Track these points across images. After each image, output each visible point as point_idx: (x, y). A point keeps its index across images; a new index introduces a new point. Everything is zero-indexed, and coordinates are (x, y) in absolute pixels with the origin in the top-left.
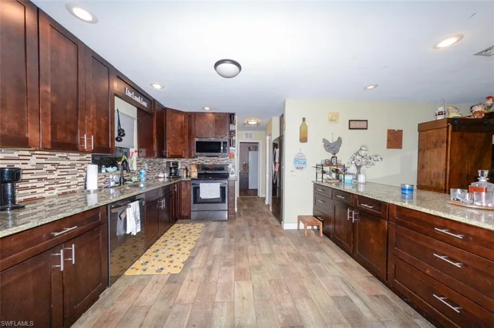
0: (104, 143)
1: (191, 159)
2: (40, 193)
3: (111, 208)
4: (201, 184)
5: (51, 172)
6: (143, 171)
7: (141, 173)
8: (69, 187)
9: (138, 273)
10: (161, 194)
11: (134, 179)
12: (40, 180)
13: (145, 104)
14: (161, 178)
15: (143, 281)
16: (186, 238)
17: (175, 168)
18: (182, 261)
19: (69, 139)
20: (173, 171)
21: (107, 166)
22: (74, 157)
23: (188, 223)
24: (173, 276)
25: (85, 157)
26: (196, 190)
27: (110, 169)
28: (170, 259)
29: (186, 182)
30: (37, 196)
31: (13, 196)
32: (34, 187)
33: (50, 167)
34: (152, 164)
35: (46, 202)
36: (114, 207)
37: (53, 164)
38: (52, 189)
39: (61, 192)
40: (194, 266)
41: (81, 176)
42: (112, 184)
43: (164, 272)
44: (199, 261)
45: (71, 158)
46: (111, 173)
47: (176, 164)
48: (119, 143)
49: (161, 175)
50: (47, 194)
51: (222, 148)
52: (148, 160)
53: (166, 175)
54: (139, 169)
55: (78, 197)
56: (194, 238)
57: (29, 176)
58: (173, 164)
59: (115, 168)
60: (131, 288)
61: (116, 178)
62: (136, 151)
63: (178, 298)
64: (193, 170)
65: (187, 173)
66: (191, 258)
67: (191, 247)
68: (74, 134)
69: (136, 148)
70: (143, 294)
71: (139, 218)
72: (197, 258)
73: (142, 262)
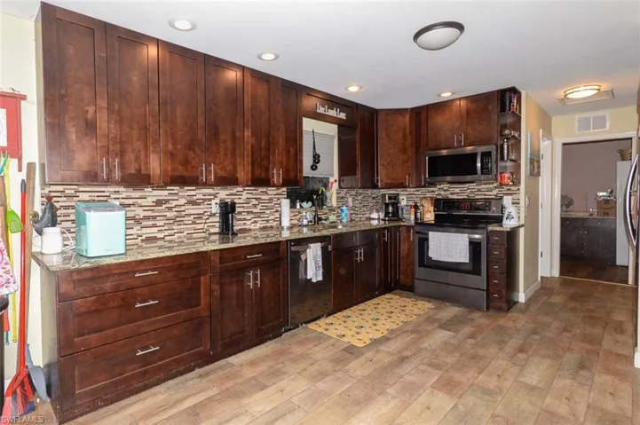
0: (292, 174)
1: (423, 190)
2: (249, 225)
3: (291, 246)
4: (430, 233)
5: (255, 206)
6: (344, 208)
7: (342, 211)
8: (268, 221)
9: (320, 330)
10: (357, 240)
11: (332, 218)
12: (248, 212)
13: (343, 116)
14: (374, 219)
15: (321, 338)
16: (391, 315)
17: (393, 205)
18: (371, 336)
19: (263, 176)
20: (390, 209)
21: (302, 201)
22: (272, 191)
23: (409, 298)
24: (353, 346)
25: (280, 191)
26: (423, 243)
27: (305, 204)
28: (358, 330)
29: (409, 228)
30: (247, 227)
31: (233, 226)
32: (245, 219)
33: (255, 202)
34: (360, 198)
35: (252, 233)
36: (294, 245)
37: (256, 199)
38: (255, 222)
39: (262, 226)
40: (382, 348)
41: (277, 211)
42: (305, 222)
43: (345, 339)
44: (394, 346)
45: (270, 193)
46: (306, 209)
47: (395, 198)
48: (314, 172)
49: (375, 215)
50: (252, 227)
51: (479, 165)
52: (354, 193)
53: (382, 216)
54: (340, 204)
55: (275, 232)
56: (403, 318)
57: (241, 210)
58: (390, 198)
59: (310, 203)
60: (308, 340)
61: (310, 216)
62: (336, 181)
63: (347, 368)
64: (426, 209)
65: (416, 214)
66: (385, 339)
67: (395, 327)
68: (267, 169)
69: (336, 176)
70: (316, 349)
71: (321, 264)
72: (393, 342)
73: (327, 321)
